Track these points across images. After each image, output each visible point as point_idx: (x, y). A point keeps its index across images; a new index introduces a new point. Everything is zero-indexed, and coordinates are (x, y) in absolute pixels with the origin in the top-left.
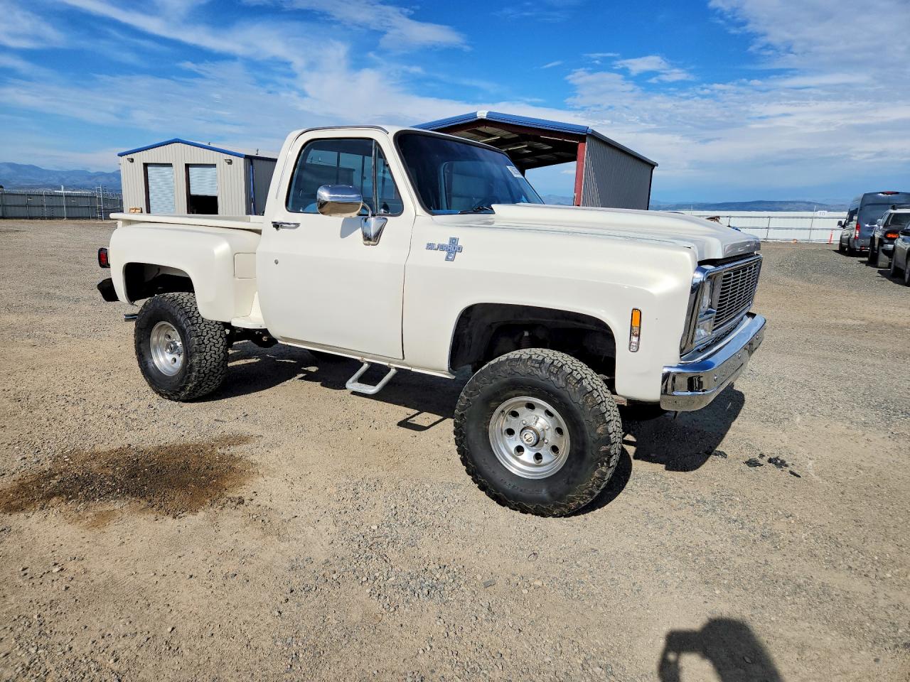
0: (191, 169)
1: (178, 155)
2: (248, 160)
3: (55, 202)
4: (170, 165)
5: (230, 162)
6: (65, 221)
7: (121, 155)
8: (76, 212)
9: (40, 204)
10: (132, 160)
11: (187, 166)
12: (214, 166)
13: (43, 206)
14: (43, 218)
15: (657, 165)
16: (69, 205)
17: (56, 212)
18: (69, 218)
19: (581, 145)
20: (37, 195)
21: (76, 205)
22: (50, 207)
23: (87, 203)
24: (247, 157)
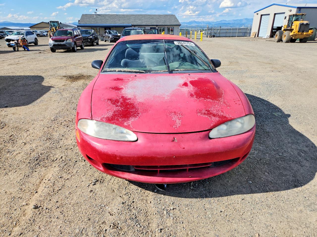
0: (276, 15)
3: (234, 31)
4: (269, 14)
5: (291, 10)
6: (236, 37)
7: (255, 12)
8: (240, 34)
10: (258, 14)
11: (274, 14)
12: (284, 13)
13: (231, 33)
14: (230, 37)
16: (239, 32)
17: (234, 35)
18: (238, 36)
20: (230, 29)
21: (241, 32)
22: (233, 33)
23: (244, 31)
24: (298, 8)
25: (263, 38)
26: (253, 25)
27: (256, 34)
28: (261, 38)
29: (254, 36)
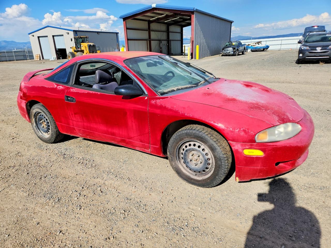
0: (55, 37)
1: (49, 32)
2: (75, 32)
3: (10, 54)
4: (47, 36)
5: (68, 34)
6: (15, 61)
7: (29, 34)
8: (19, 58)
9: (5, 56)
10: (33, 36)
11: (53, 36)
12: (62, 35)
13: (6, 56)
14: (7, 61)
15: (233, 22)
16: (16, 55)
17: (11, 58)
18: (16, 60)
19: (192, 16)
20: (3, 52)
21: (18, 55)
22: (9, 56)
23: (22, 54)
24: (74, 31)
25: (50, 60)
26: (32, 47)
27: (40, 57)
28: (48, 60)
29: (39, 59)
